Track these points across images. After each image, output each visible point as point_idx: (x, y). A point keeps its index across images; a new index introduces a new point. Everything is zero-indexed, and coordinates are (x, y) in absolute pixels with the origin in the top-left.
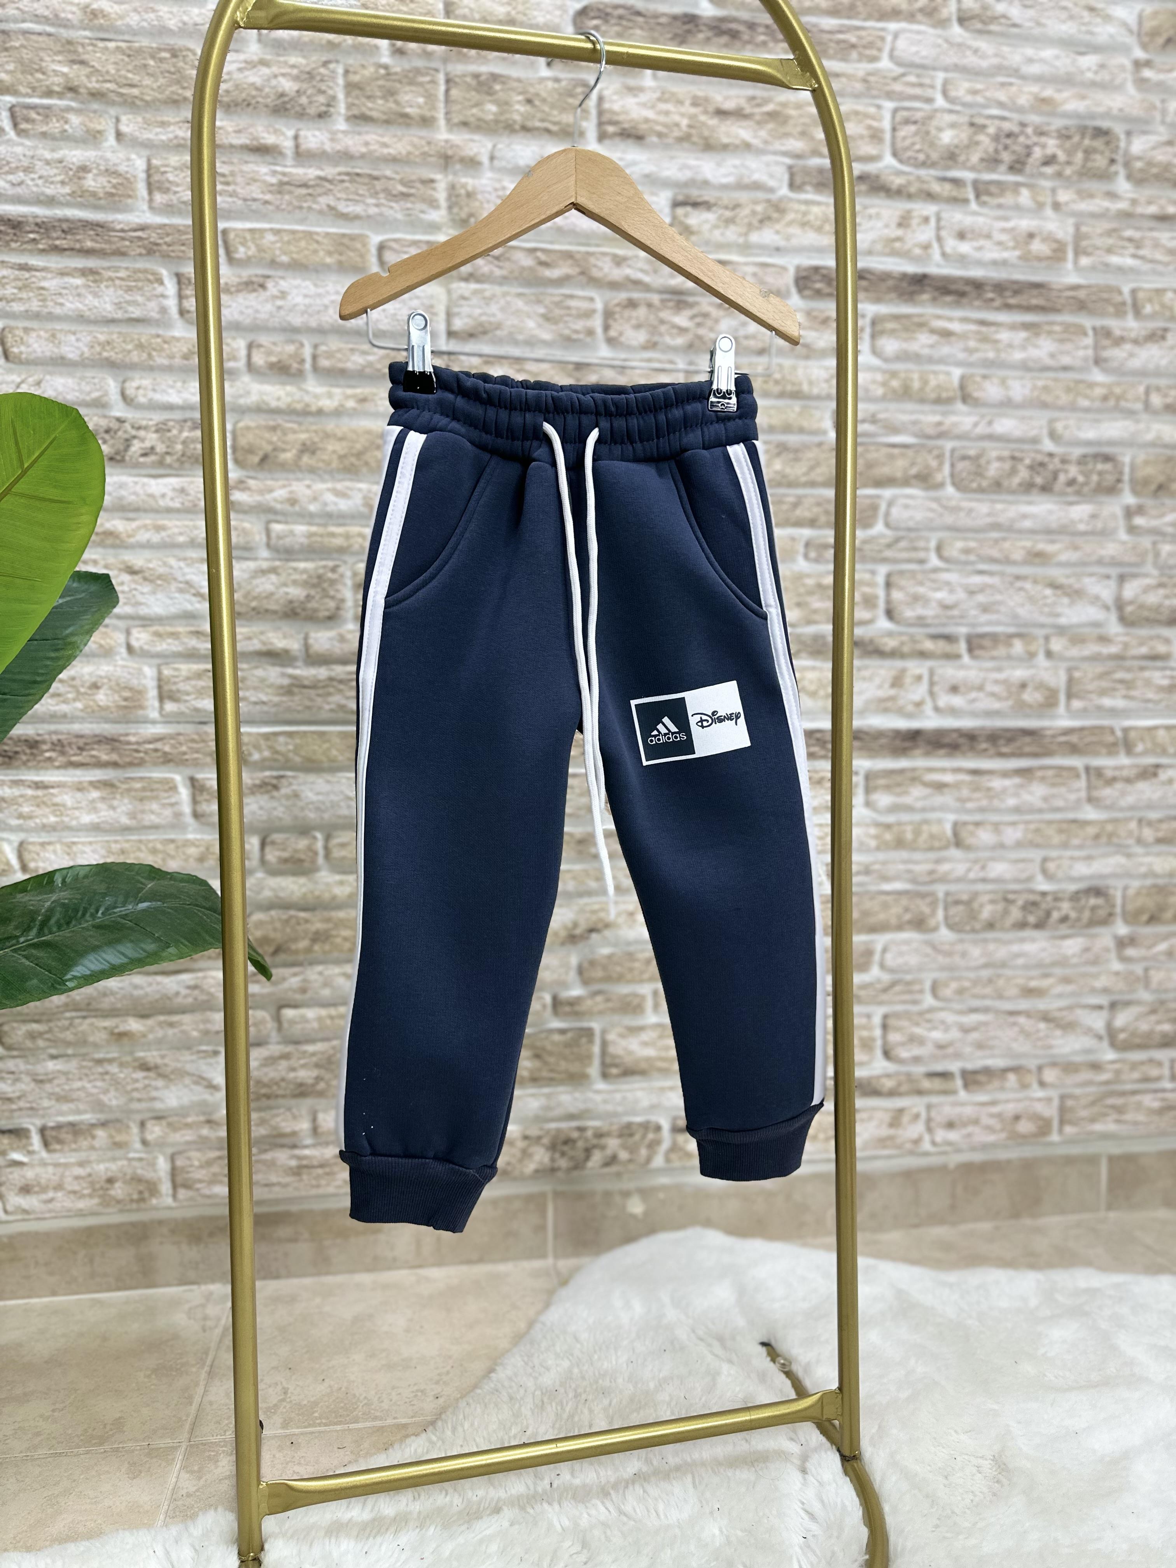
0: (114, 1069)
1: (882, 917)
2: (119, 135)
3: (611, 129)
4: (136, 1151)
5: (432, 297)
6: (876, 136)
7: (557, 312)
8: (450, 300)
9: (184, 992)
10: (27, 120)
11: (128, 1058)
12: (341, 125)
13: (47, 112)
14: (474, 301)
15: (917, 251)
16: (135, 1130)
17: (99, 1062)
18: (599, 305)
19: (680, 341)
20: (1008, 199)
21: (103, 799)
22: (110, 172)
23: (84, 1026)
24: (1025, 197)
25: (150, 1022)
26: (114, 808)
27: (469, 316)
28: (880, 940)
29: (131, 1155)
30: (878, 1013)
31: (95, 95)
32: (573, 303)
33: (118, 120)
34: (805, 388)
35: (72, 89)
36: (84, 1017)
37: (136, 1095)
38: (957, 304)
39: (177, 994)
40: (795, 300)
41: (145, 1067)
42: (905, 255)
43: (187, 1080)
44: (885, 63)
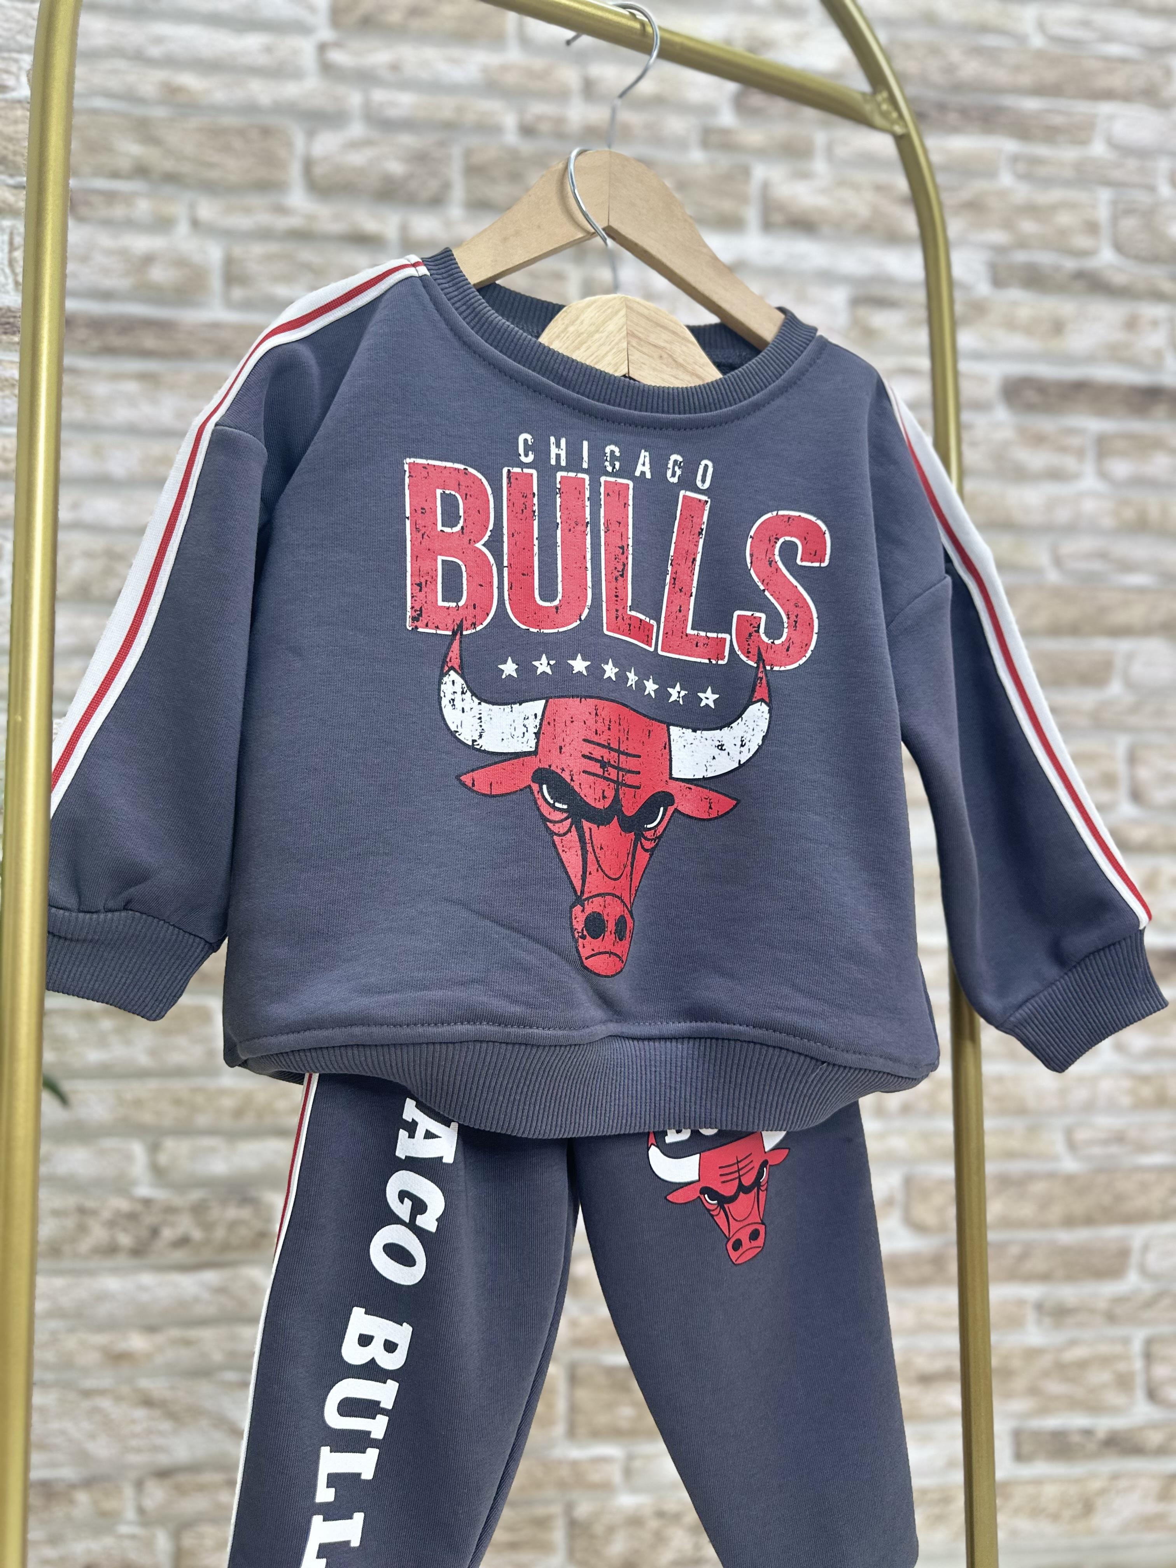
0: (105, 1403)
1: (1140, 1203)
2: (195, 224)
3: (778, 218)
4: (129, 1523)
6: (1092, 228)
9: (206, 1295)
10: (88, 204)
11: (125, 1389)
12: (456, 211)
13: (111, 197)
16: (129, 1492)
17: (87, 1394)
21: (119, 1031)
22: (181, 262)
23: (70, 1343)
25: (159, 1339)
26: (128, 1043)
28: (1139, 1235)
29: (124, 1529)
30: (1138, 1337)
31: (172, 178)
33: (192, 206)
35: (141, 171)
36: (72, 1330)
37: (134, 1443)
39: (197, 1300)
40: (1002, 414)
41: (148, 1402)
42: (1133, 362)
43: (204, 1422)
44: (1098, 149)
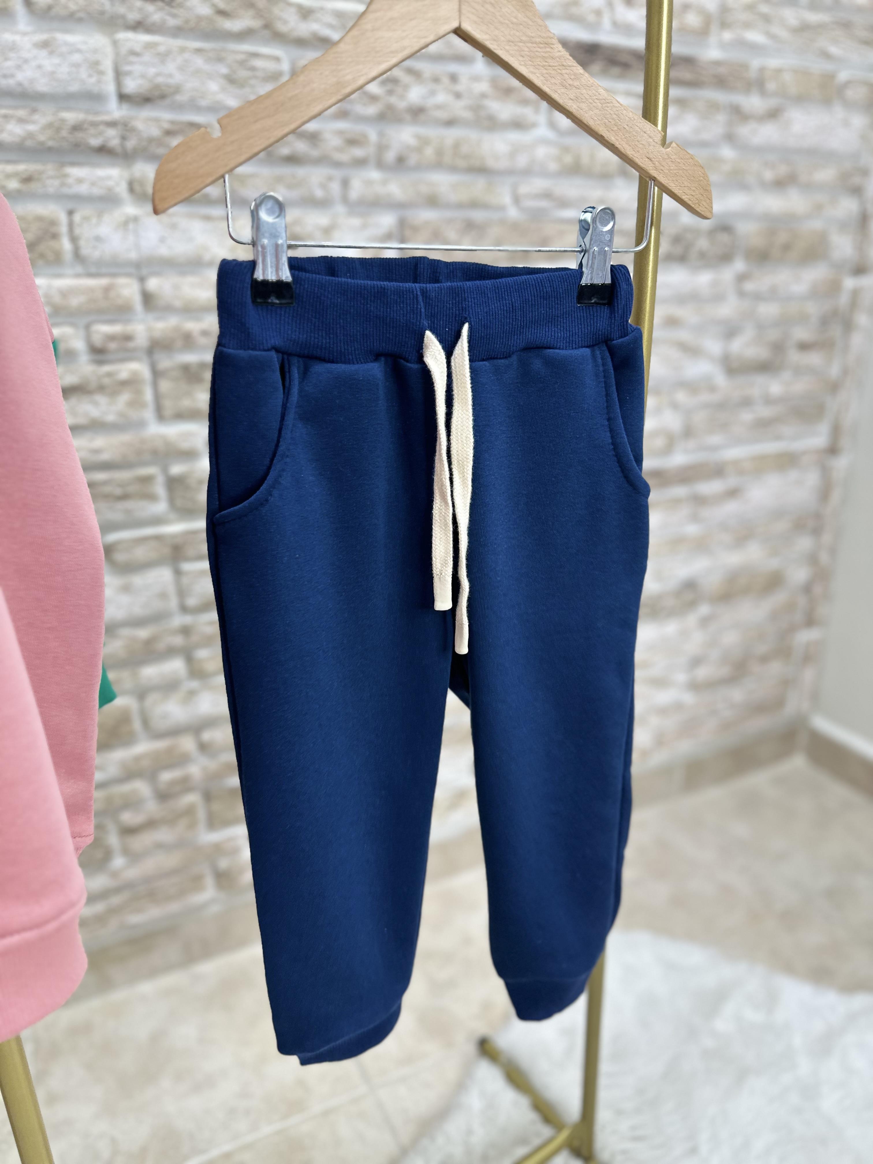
5: (95, 51)
7: (243, 73)
8: (117, 54)
14: (147, 57)
15: (591, 18)
18: (285, 66)
19: (372, 110)
27: (143, 76)
32: (258, 63)
34: (491, 163)
38: (621, 77)
40: (480, 68)
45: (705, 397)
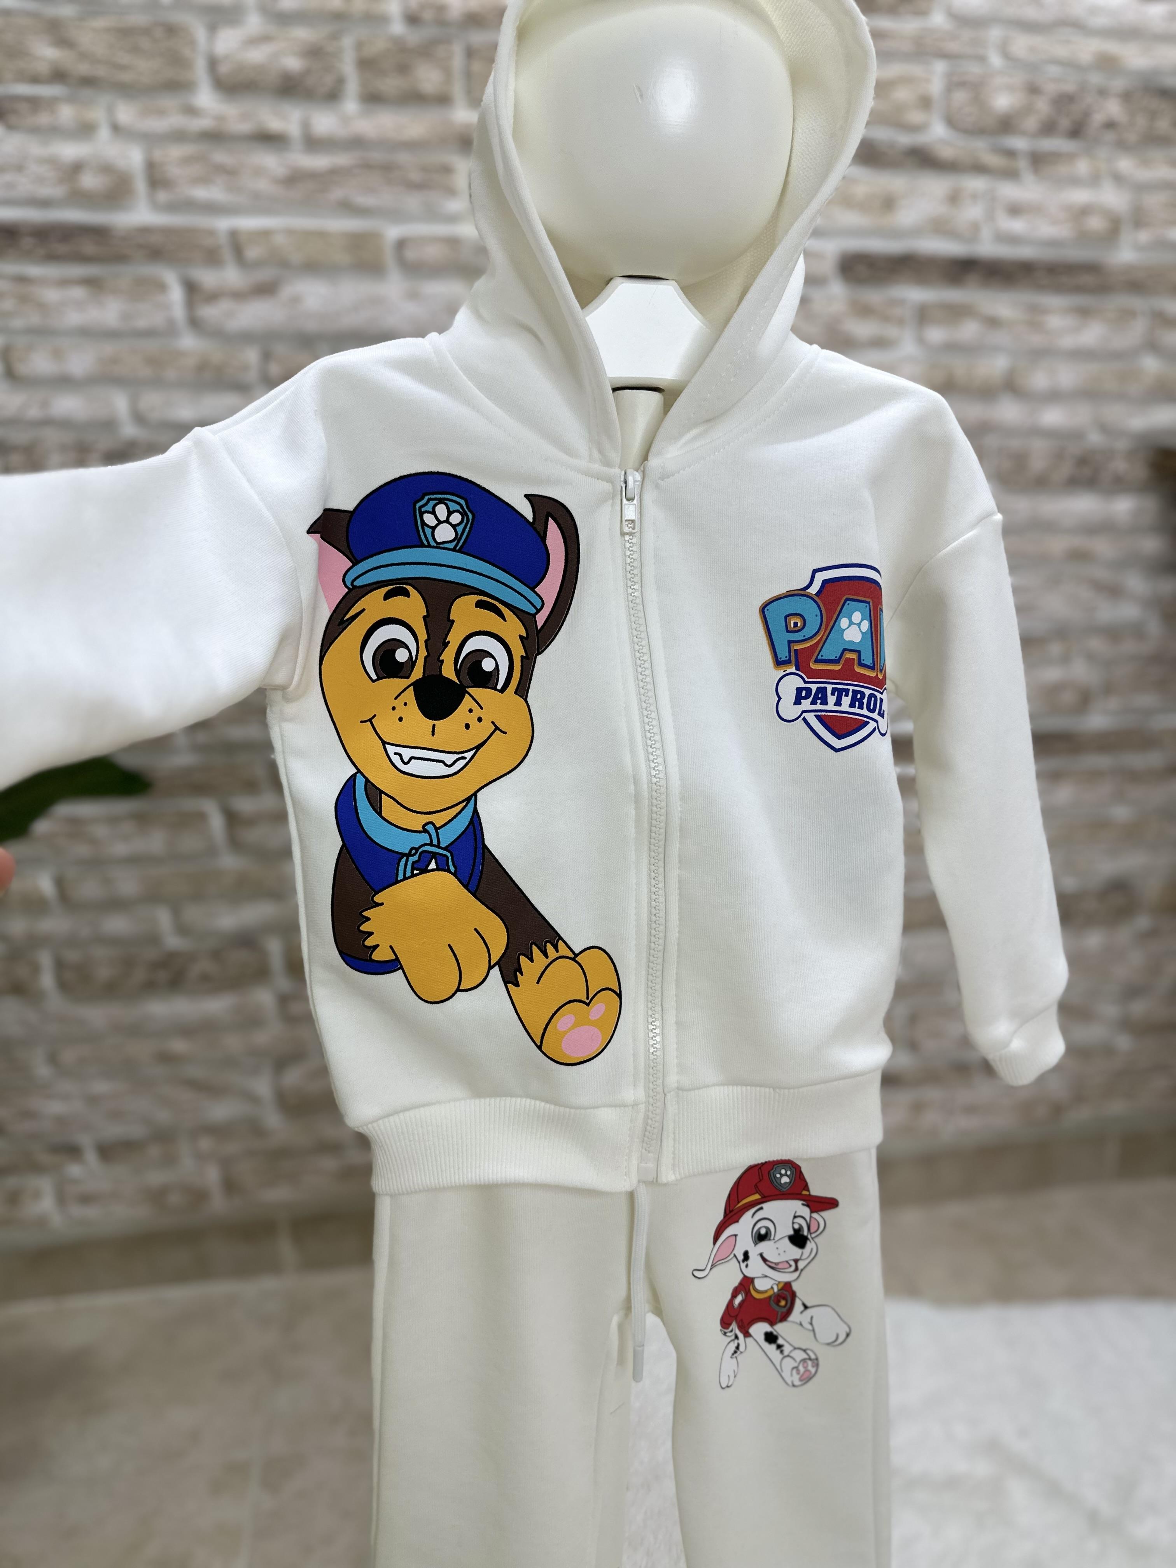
15: (967, 232)
20: (1063, 169)
24: (1082, 167)
38: (1005, 288)
45: (1129, 647)
